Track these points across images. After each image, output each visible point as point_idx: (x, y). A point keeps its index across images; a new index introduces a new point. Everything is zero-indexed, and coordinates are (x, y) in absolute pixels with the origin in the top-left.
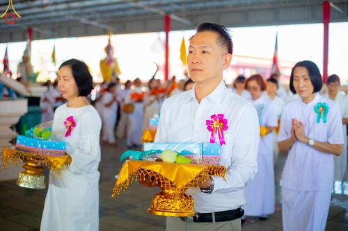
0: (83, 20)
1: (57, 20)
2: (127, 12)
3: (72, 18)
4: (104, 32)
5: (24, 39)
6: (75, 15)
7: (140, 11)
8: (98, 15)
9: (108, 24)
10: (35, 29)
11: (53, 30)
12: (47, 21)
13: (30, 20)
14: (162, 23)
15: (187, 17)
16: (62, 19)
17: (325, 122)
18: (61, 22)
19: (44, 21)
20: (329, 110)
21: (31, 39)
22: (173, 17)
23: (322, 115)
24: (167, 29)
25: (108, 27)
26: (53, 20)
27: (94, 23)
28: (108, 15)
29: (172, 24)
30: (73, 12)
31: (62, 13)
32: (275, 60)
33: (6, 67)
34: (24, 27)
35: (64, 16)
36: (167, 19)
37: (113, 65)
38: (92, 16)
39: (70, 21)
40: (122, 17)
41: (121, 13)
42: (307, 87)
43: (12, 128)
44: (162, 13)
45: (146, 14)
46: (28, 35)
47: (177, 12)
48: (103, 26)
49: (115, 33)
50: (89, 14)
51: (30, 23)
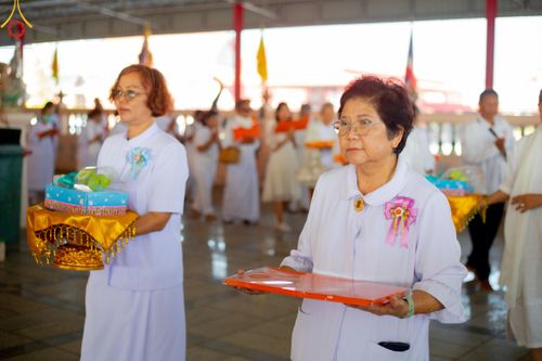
0: (106, 11)
1: (64, 11)
3: (88, 7)
4: (139, 31)
6: (93, 3)
8: (129, 3)
9: (143, 17)
11: (58, 27)
12: (50, 12)
14: (230, 16)
15: (270, 6)
16: (72, 10)
18: (70, 15)
19: (43, 13)
21: (24, 41)
22: (248, 6)
24: (238, 26)
25: (146, 23)
26: (58, 11)
27: (123, 16)
29: (247, 18)
36: (239, 9)
38: (119, 5)
39: (85, 13)
40: (166, 6)
44: (231, 0)
45: (206, 2)
48: (137, 21)
49: (155, 32)
50: (115, 1)
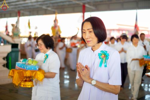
0: (44, 7)
1: (32, 7)
2: (65, 4)
3: (39, 6)
4: (54, 13)
5: (16, 16)
6: (40, 5)
7: (71, 3)
8: (51, 5)
9: (55, 9)
10: (22, 12)
11: (30, 12)
13: (19, 7)
14: (81, 8)
15: (94, 5)
16: (34, 7)
17: (106, 66)
20: (110, 57)
21: (20, 16)
22: (87, 5)
23: (104, 61)
24: (84, 11)
25: (56, 11)
26: (30, 7)
27: (49, 9)
28: (56, 5)
29: (86, 9)
30: (39, 3)
31: (34, 4)
32: (136, 26)
33: (7, 29)
34: (16, 10)
35: (34, 5)
36: (84, 6)
37: (57, 29)
38: (48, 5)
39: (38, 8)
40: (62, 6)
41: (62, 4)
42: (92, 38)
43: (4, 59)
44: (82, 4)
45: (74, 4)
46: (18, 14)
47: (89, 3)
48: (53, 10)
49: (59, 13)
50: (47, 4)
51: (19, 9)
